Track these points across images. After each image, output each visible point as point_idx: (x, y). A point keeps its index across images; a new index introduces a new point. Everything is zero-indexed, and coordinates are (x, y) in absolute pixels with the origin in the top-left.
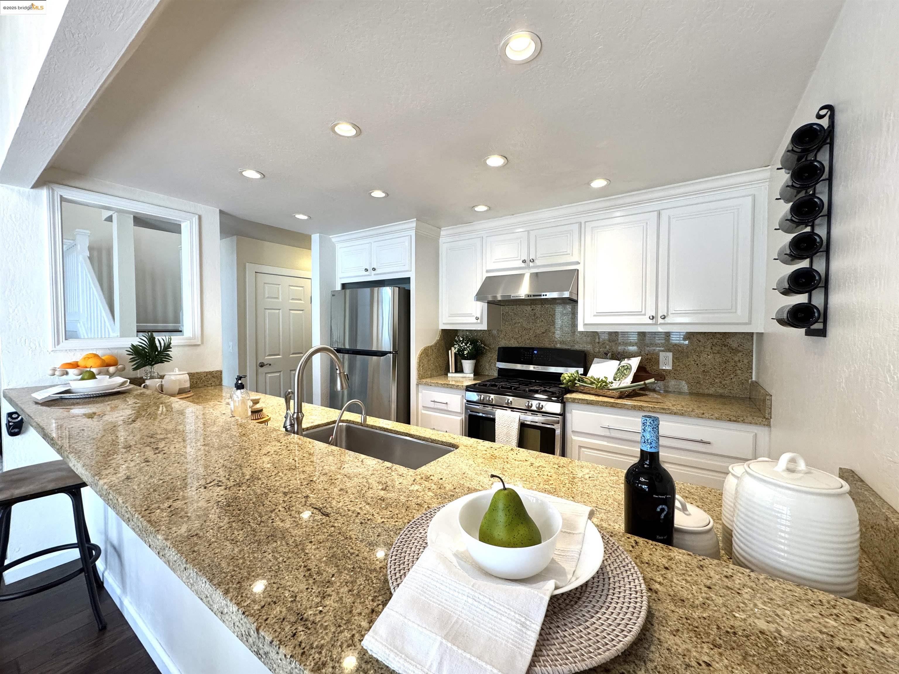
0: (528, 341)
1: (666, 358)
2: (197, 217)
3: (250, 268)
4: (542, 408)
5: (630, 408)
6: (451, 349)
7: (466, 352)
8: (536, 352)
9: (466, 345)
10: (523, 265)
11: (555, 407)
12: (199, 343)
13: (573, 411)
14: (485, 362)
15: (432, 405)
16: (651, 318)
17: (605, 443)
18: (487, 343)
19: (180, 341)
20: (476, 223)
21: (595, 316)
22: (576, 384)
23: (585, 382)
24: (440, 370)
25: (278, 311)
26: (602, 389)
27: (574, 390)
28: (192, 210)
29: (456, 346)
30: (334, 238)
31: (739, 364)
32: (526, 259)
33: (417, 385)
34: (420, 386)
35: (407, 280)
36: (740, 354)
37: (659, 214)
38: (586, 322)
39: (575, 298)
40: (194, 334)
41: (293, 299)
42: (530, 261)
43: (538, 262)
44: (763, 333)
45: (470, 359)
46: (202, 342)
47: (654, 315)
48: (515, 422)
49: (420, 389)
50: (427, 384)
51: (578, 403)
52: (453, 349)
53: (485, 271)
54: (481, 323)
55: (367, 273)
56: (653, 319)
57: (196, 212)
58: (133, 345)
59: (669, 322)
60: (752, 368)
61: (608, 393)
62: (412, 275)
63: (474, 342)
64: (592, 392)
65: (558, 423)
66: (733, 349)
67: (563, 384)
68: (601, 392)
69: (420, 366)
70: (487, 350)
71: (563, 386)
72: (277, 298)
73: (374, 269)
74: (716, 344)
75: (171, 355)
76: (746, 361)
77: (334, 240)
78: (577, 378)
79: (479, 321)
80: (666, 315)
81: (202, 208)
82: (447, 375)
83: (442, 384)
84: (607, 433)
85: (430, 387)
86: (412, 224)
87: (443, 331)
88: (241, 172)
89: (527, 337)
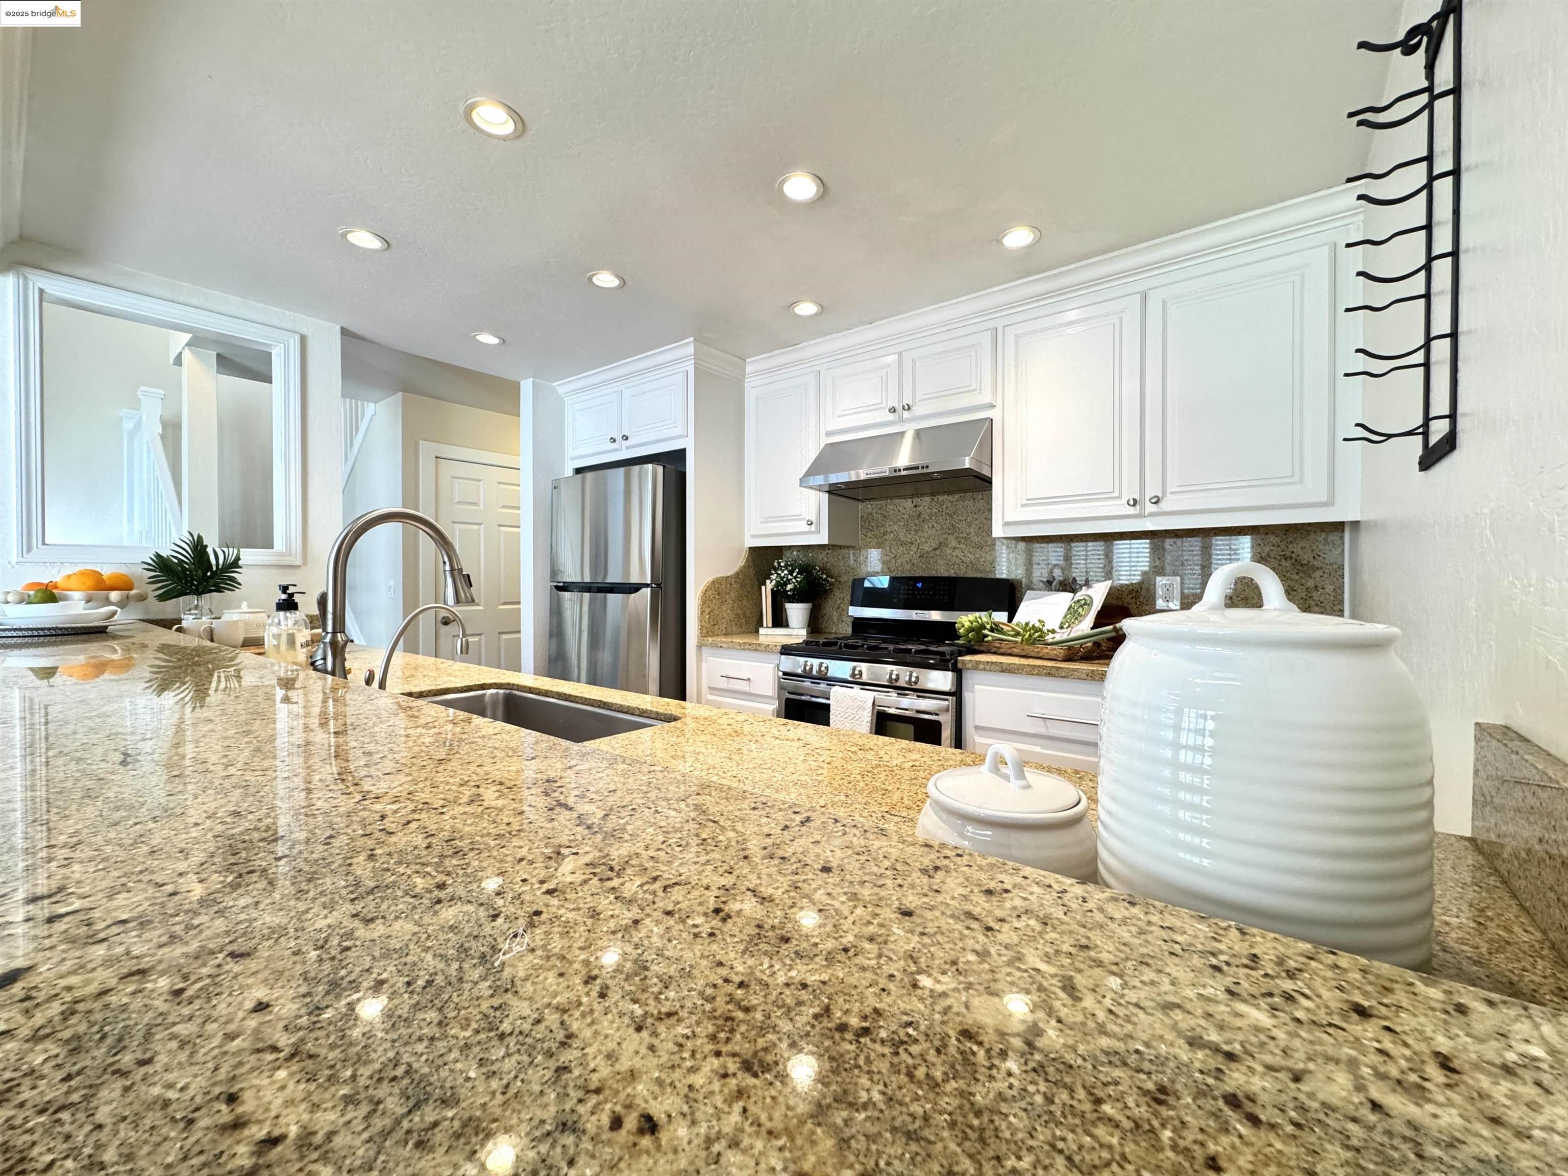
0: (907, 567)
1: (1168, 588)
2: (297, 337)
3: (427, 450)
4: (916, 683)
5: (1084, 676)
6: (765, 584)
7: (789, 587)
8: (919, 585)
9: (791, 573)
10: (891, 417)
11: (941, 680)
12: (298, 562)
13: (976, 687)
14: (830, 608)
15: (724, 684)
16: (1132, 502)
17: (1038, 749)
18: (835, 571)
19: (259, 558)
20: (806, 344)
21: (1023, 506)
22: (986, 636)
23: (1004, 634)
24: (747, 622)
25: (476, 527)
26: (1033, 644)
27: (982, 649)
28: (290, 326)
29: (774, 577)
30: (562, 387)
31: (1316, 594)
32: (896, 406)
33: (700, 647)
34: (704, 649)
35: (679, 456)
36: (1318, 573)
37: (1144, 297)
38: (1007, 520)
39: (985, 472)
40: (289, 548)
41: (504, 507)
42: (904, 408)
43: (917, 411)
44: (1358, 522)
45: (801, 602)
46: (305, 562)
47: (1137, 498)
48: (864, 709)
49: (704, 655)
50: (714, 646)
51: (985, 669)
52: (768, 582)
53: (823, 432)
54: (818, 531)
55: (614, 446)
56: (1134, 505)
57: (296, 329)
58: (158, 556)
59: (1168, 510)
60: (1342, 602)
61: (1045, 651)
62: (688, 444)
63: (806, 570)
64: (1016, 651)
65: (947, 710)
66: (1302, 565)
67: (958, 637)
68: (1029, 649)
69: (703, 612)
70: (832, 584)
71: (961, 642)
72: (476, 504)
73: (626, 438)
74: (1268, 555)
75: (240, 580)
76: (1329, 588)
77: (561, 390)
78: (988, 627)
79: (813, 528)
80: (1160, 495)
81: (308, 324)
82: (758, 632)
83: (740, 644)
84: (1037, 728)
85: (721, 651)
86: (687, 348)
87: (753, 550)
88: (344, 236)
89: (907, 557)
